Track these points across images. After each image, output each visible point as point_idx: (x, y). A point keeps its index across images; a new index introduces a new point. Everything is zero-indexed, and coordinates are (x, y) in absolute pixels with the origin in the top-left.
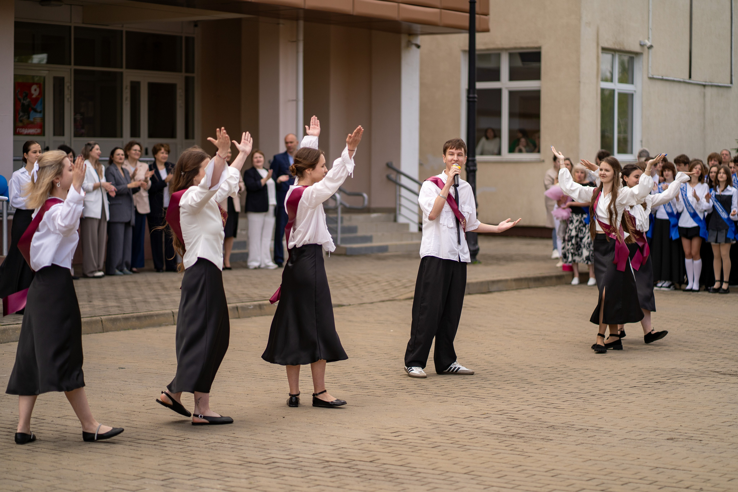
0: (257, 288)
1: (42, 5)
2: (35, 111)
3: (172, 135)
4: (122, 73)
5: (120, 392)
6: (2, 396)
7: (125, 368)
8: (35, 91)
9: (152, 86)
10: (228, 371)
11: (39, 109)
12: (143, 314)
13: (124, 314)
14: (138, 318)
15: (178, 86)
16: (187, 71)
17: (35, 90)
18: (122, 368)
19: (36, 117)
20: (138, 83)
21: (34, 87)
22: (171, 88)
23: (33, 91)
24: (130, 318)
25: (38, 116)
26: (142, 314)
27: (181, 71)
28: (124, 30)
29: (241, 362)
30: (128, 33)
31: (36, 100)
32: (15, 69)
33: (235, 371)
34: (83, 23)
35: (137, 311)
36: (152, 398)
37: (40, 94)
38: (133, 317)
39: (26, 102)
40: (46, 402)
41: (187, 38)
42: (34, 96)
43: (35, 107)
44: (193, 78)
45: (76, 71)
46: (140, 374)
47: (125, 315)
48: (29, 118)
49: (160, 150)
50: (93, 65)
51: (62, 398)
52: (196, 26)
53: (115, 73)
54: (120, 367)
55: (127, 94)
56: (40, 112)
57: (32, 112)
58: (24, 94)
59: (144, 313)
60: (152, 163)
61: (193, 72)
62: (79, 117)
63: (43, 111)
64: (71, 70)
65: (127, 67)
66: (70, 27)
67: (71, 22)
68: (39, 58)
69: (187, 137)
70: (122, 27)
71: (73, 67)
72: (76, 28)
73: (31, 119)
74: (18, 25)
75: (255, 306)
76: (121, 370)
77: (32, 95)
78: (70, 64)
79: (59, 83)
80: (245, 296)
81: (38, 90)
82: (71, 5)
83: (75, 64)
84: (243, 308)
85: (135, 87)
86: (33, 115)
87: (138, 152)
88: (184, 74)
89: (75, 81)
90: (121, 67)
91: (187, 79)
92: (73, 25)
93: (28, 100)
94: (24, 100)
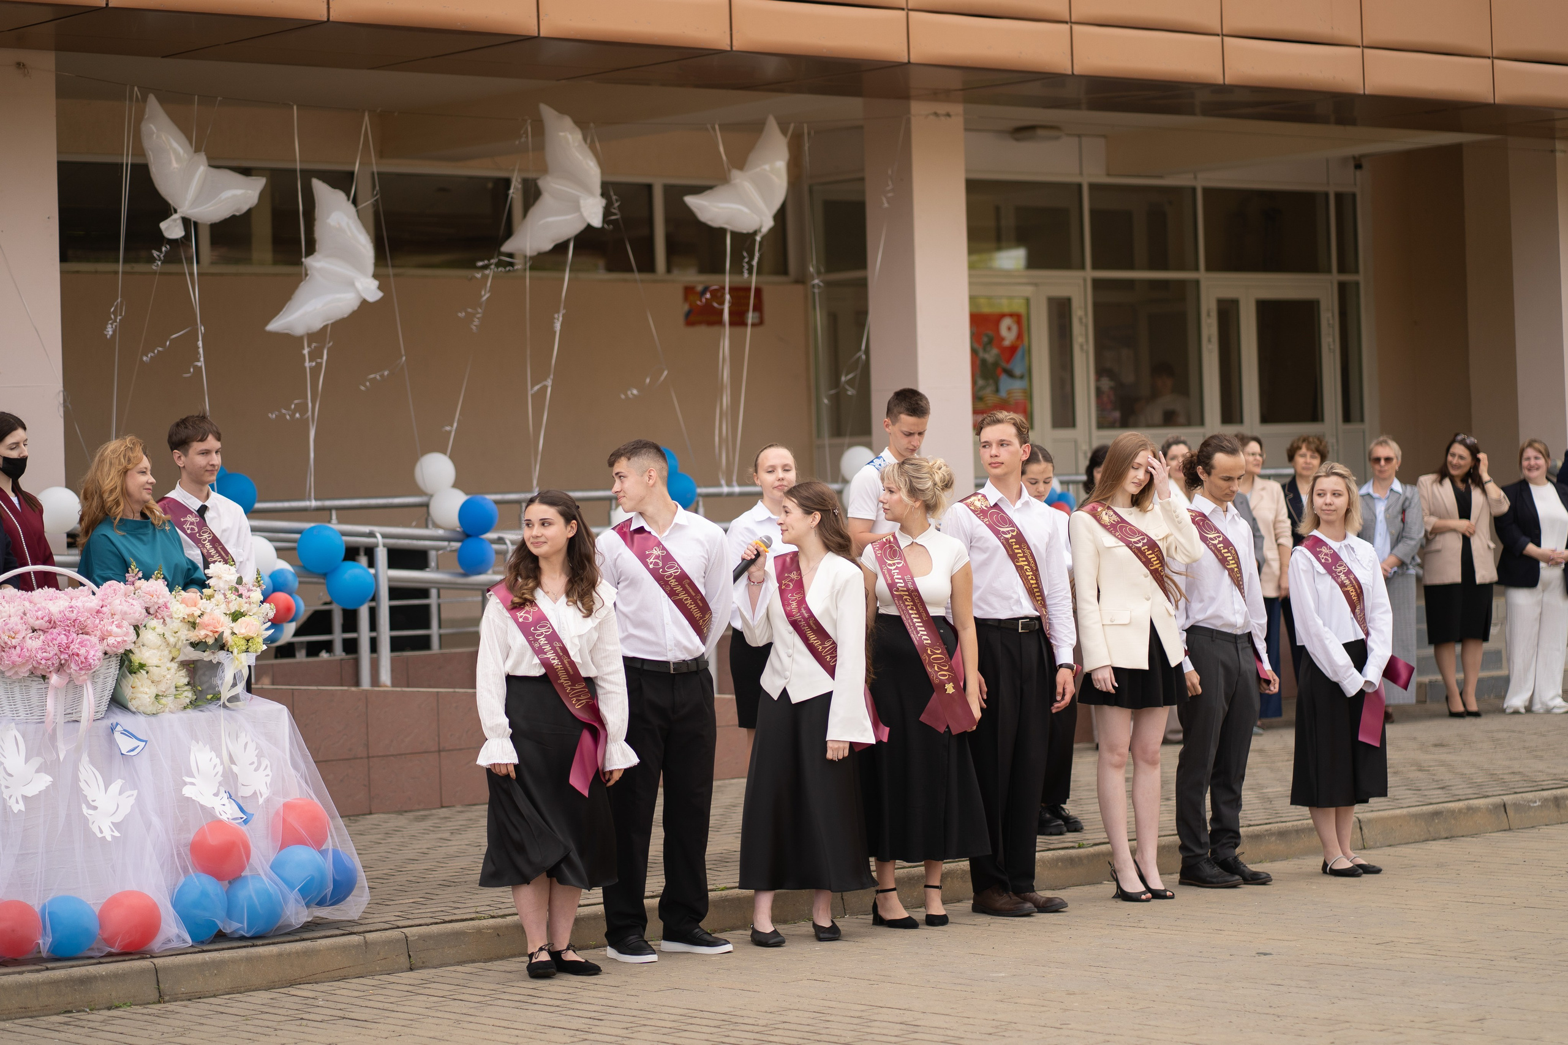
0: (1541, 758)
1: (1017, 140)
2: (1010, 374)
3: (1314, 414)
4: (1197, 282)
5: (1271, 1011)
6: (1003, 1023)
7: (1271, 954)
8: (1007, 332)
9: (1267, 310)
10: (1511, 957)
11: (1018, 371)
12: (1293, 826)
13: (1250, 826)
14: (1282, 834)
15: (1323, 306)
16: (1342, 270)
17: (1009, 329)
18: (1265, 954)
19: (1010, 387)
20: (1235, 303)
21: (1006, 322)
22: (1308, 310)
23: (1004, 332)
24: (1265, 836)
25: (1017, 385)
26: (1289, 824)
27: (1329, 271)
28: (1199, 185)
29: (1535, 934)
30: (1207, 191)
31: (1013, 349)
32: (971, 284)
33: (1528, 956)
34: (1108, 175)
35: (1278, 820)
36: (1348, 1025)
37: (1020, 336)
38: (1271, 833)
39: (991, 355)
40: (1107, 1038)
41: (1339, 196)
42: (1007, 343)
43: (1009, 366)
44: (1357, 284)
45: (1097, 284)
46: (1308, 966)
47: (1251, 828)
48: (997, 390)
49: (1299, 448)
50: (1131, 267)
51: (1141, 1027)
52: (1358, 166)
53: (1182, 283)
54: (1261, 951)
55: (1210, 328)
56: (1022, 377)
57: (1004, 379)
58: (985, 339)
59: (1295, 823)
60: (1287, 480)
61: (1356, 271)
62: (1106, 383)
63: (1028, 375)
64: (1085, 280)
65: (1209, 268)
66: (1079, 186)
67: (1081, 174)
68: (1013, 259)
69: (1347, 418)
70: (1195, 178)
71: (1090, 274)
72: (1093, 187)
73: (1003, 394)
74: (973, 187)
75: (1545, 800)
76: (1263, 957)
77: (1003, 339)
78: (1082, 267)
79: (1060, 310)
80: (1517, 778)
81: (1015, 328)
82: (1079, 136)
83: (1096, 266)
84: (1517, 806)
85: (1228, 312)
86: (1006, 383)
87: (1258, 457)
88: (1335, 277)
89: (1096, 305)
90: (1196, 268)
91: (1342, 286)
92: (1085, 182)
93: (995, 351)
94: (985, 350)
